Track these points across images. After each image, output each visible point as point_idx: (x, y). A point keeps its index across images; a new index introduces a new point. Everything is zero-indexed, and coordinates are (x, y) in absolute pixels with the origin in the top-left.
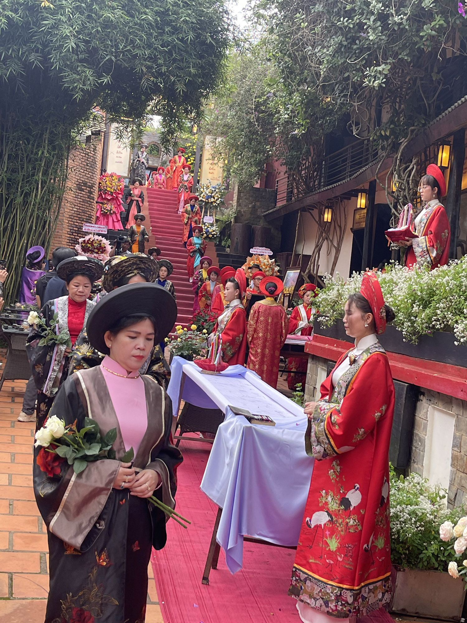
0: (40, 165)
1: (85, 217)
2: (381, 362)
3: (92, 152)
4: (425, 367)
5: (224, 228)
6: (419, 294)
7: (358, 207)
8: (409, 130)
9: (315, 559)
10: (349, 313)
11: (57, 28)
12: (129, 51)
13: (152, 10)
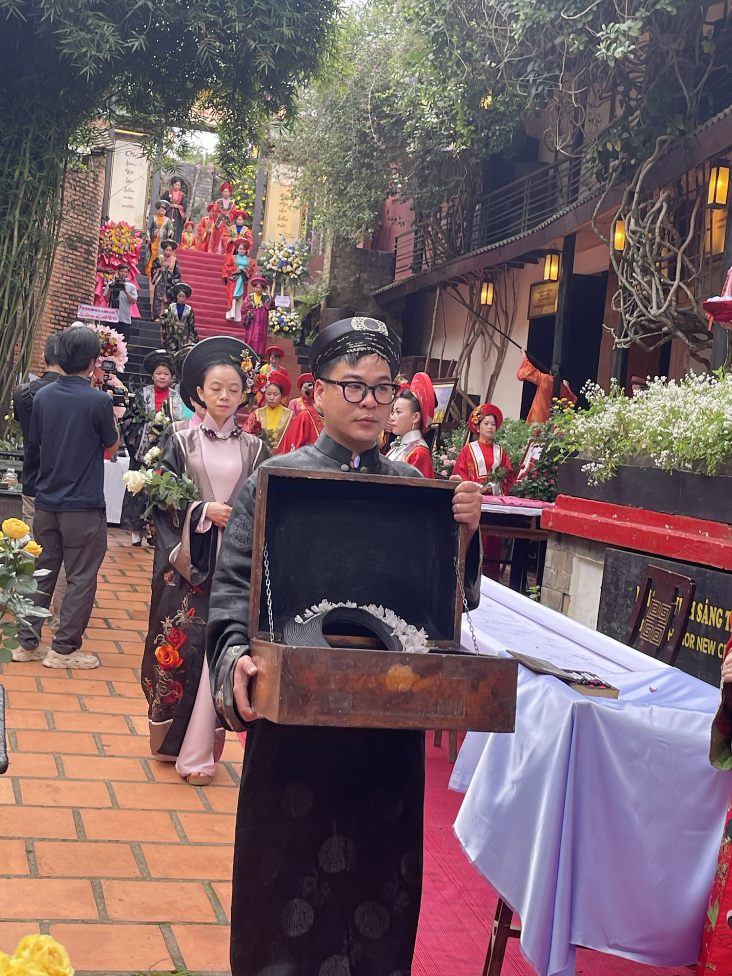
0: (16, 195)
1: (80, 295)
3: (91, 185)
5: (309, 316)
7: (546, 278)
8: (657, 141)
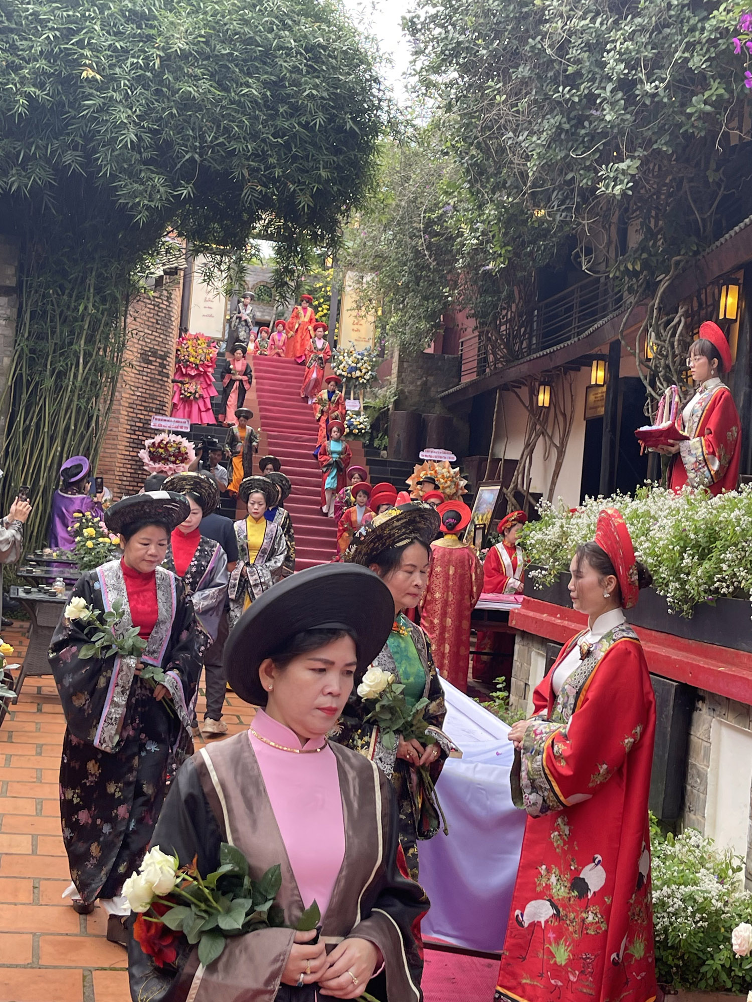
1: (154, 406)
2: (632, 655)
4: (705, 654)
5: (378, 419)
6: (692, 536)
7: (593, 382)
8: (672, 262)
9: (532, 978)
10: (579, 574)
11: (107, 112)
12: (222, 144)
13: (258, 79)
